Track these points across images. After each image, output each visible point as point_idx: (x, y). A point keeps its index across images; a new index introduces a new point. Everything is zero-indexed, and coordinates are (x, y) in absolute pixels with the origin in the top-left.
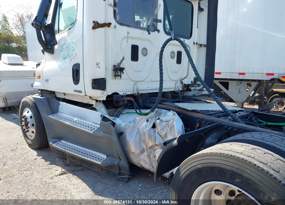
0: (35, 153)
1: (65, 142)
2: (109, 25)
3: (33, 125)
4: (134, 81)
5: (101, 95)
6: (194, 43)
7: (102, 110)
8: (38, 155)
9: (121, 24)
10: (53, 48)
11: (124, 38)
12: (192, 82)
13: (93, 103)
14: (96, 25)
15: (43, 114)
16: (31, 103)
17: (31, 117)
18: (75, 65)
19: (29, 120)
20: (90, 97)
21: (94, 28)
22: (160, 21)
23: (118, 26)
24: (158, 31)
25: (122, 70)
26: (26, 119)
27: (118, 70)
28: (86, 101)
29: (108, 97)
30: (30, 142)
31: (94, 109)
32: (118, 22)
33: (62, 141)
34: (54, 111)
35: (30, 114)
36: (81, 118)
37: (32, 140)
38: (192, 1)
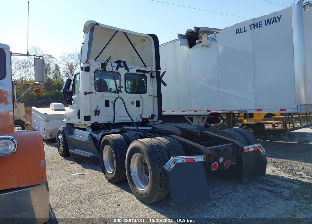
0: (63, 158)
1: (76, 150)
2: (92, 93)
3: (62, 143)
4: (107, 117)
5: (89, 123)
6: (149, 96)
7: (90, 131)
8: (64, 159)
9: (99, 91)
10: (72, 102)
11: (101, 97)
12: (150, 117)
13: (86, 128)
14: (86, 93)
15: (67, 135)
16: (62, 131)
17: (62, 138)
18: (78, 110)
19: (61, 140)
20: (85, 125)
21: (84, 95)
22: (123, 87)
23: (97, 92)
24: (122, 92)
25: (99, 112)
26: (59, 139)
27: (97, 112)
28: (84, 127)
29: (92, 124)
30: (61, 153)
31: (86, 130)
32: (97, 91)
33: (75, 149)
34: (72, 133)
35: (61, 137)
36: (83, 136)
37: (62, 152)
38: (145, 74)
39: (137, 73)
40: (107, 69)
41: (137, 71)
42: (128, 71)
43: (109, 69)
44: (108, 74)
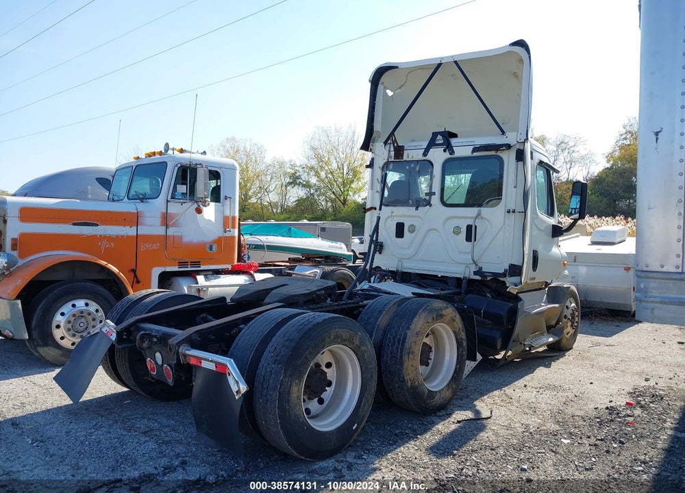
2: (375, 208)
4: (397, 258)
6: (509, 212)
9: (386, 206)
11: (389, 217)
12: (505, 270)
22: (435, 193)
23: (383, 208)
24: (432, 205)
38: (499, 153)
39: (475, 154)
40: (405, 158)
41: (475, 150)
42: (452, 152)
43: (408, 157)
44: (407, 167)
